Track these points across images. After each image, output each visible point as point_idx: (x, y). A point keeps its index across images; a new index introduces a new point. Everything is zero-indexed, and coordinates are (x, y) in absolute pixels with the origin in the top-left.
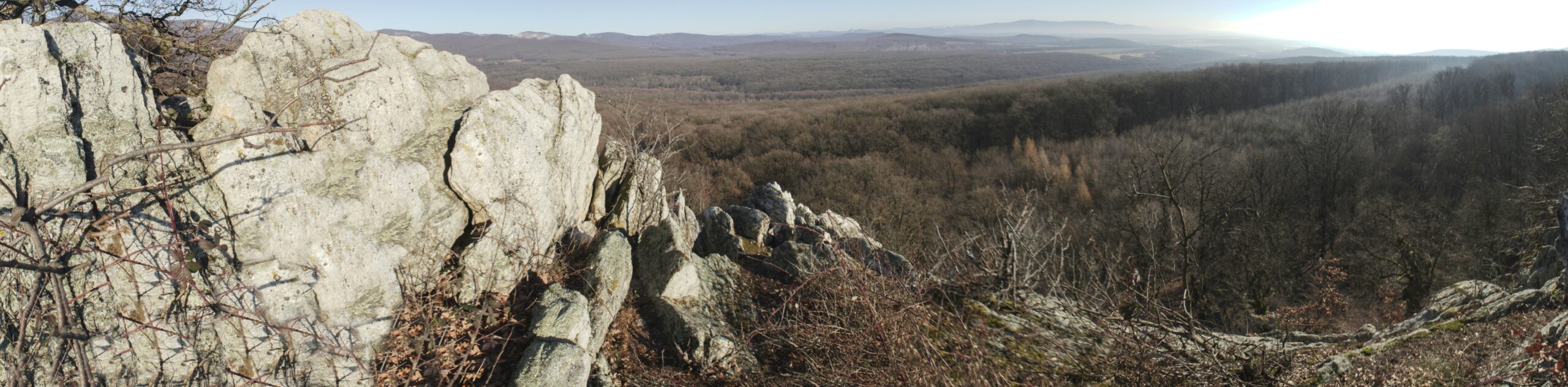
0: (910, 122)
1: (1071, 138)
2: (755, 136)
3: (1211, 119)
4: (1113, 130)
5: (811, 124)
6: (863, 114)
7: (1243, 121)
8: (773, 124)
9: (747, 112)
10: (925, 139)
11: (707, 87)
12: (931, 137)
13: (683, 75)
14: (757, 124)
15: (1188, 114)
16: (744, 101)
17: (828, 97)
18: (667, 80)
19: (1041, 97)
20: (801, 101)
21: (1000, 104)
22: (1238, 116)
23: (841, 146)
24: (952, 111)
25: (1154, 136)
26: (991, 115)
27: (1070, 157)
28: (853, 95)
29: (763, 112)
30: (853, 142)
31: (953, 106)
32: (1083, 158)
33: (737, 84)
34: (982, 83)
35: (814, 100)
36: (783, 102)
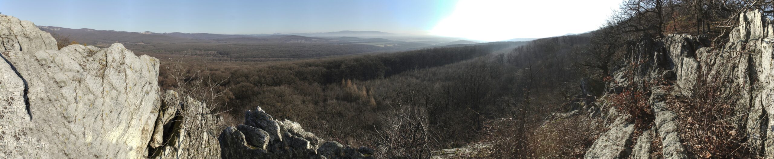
0: (299, 72)
1: (366, 79)
2: (235, 76)
3: (423, 71)
4: (383, 76)
5: (258, 72)
6: (279, 68)
7: (436, 71)
8: (242, 72)
9: (231, 66)
10: (305, 79)
11: (215, 56)
12: (308, 78)
13: (205, 50)
14: (236, 71)
15: (414, 69)
16: (229, 62)
17: (264, 61)
18: (198, 52)
19: (353, 62)
20: (253, 62)
21: (337, 65)
22: (434, 69)
23: (271, 82)
24: (317, 68)
25: (400, 78)
26: (333, 70)
27: (366, 87)
28: (274, 60)
29: (238, 67)
30: (276, 80)
31: (317, 66)
32: (372, 88)
33: (227, 55)
34: (327, 57)
35: (258, 62)
36: (246, 63)
